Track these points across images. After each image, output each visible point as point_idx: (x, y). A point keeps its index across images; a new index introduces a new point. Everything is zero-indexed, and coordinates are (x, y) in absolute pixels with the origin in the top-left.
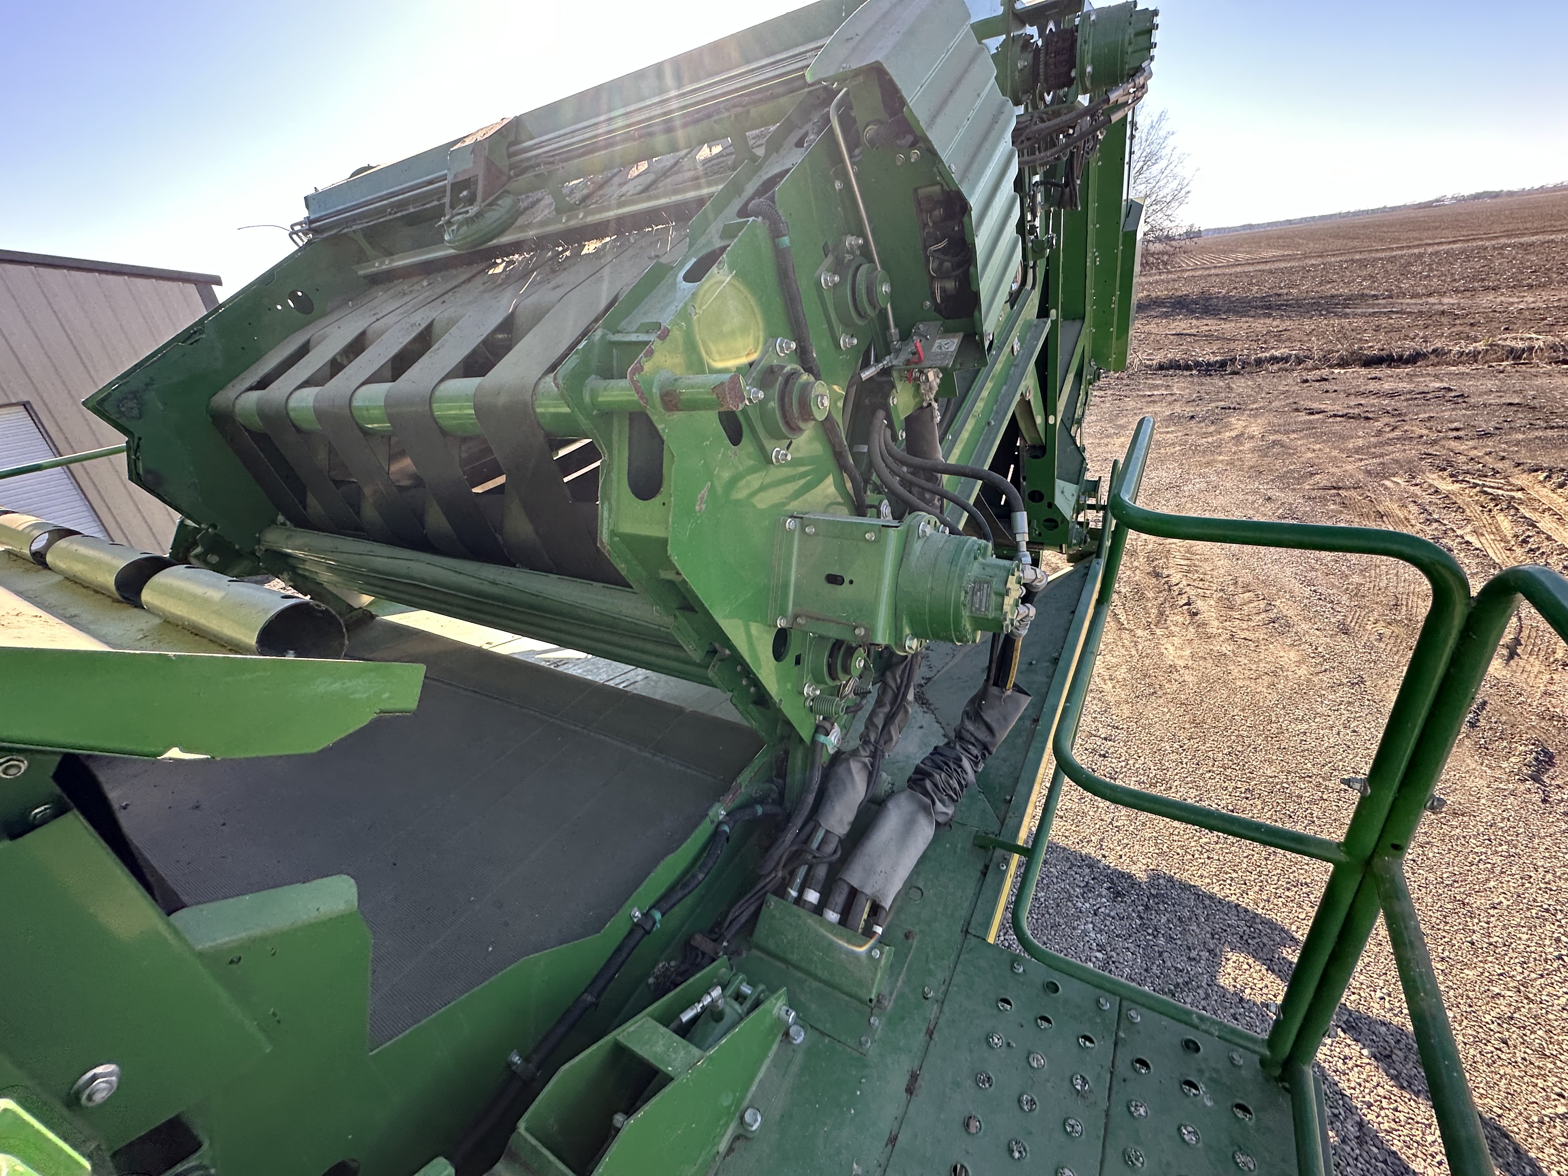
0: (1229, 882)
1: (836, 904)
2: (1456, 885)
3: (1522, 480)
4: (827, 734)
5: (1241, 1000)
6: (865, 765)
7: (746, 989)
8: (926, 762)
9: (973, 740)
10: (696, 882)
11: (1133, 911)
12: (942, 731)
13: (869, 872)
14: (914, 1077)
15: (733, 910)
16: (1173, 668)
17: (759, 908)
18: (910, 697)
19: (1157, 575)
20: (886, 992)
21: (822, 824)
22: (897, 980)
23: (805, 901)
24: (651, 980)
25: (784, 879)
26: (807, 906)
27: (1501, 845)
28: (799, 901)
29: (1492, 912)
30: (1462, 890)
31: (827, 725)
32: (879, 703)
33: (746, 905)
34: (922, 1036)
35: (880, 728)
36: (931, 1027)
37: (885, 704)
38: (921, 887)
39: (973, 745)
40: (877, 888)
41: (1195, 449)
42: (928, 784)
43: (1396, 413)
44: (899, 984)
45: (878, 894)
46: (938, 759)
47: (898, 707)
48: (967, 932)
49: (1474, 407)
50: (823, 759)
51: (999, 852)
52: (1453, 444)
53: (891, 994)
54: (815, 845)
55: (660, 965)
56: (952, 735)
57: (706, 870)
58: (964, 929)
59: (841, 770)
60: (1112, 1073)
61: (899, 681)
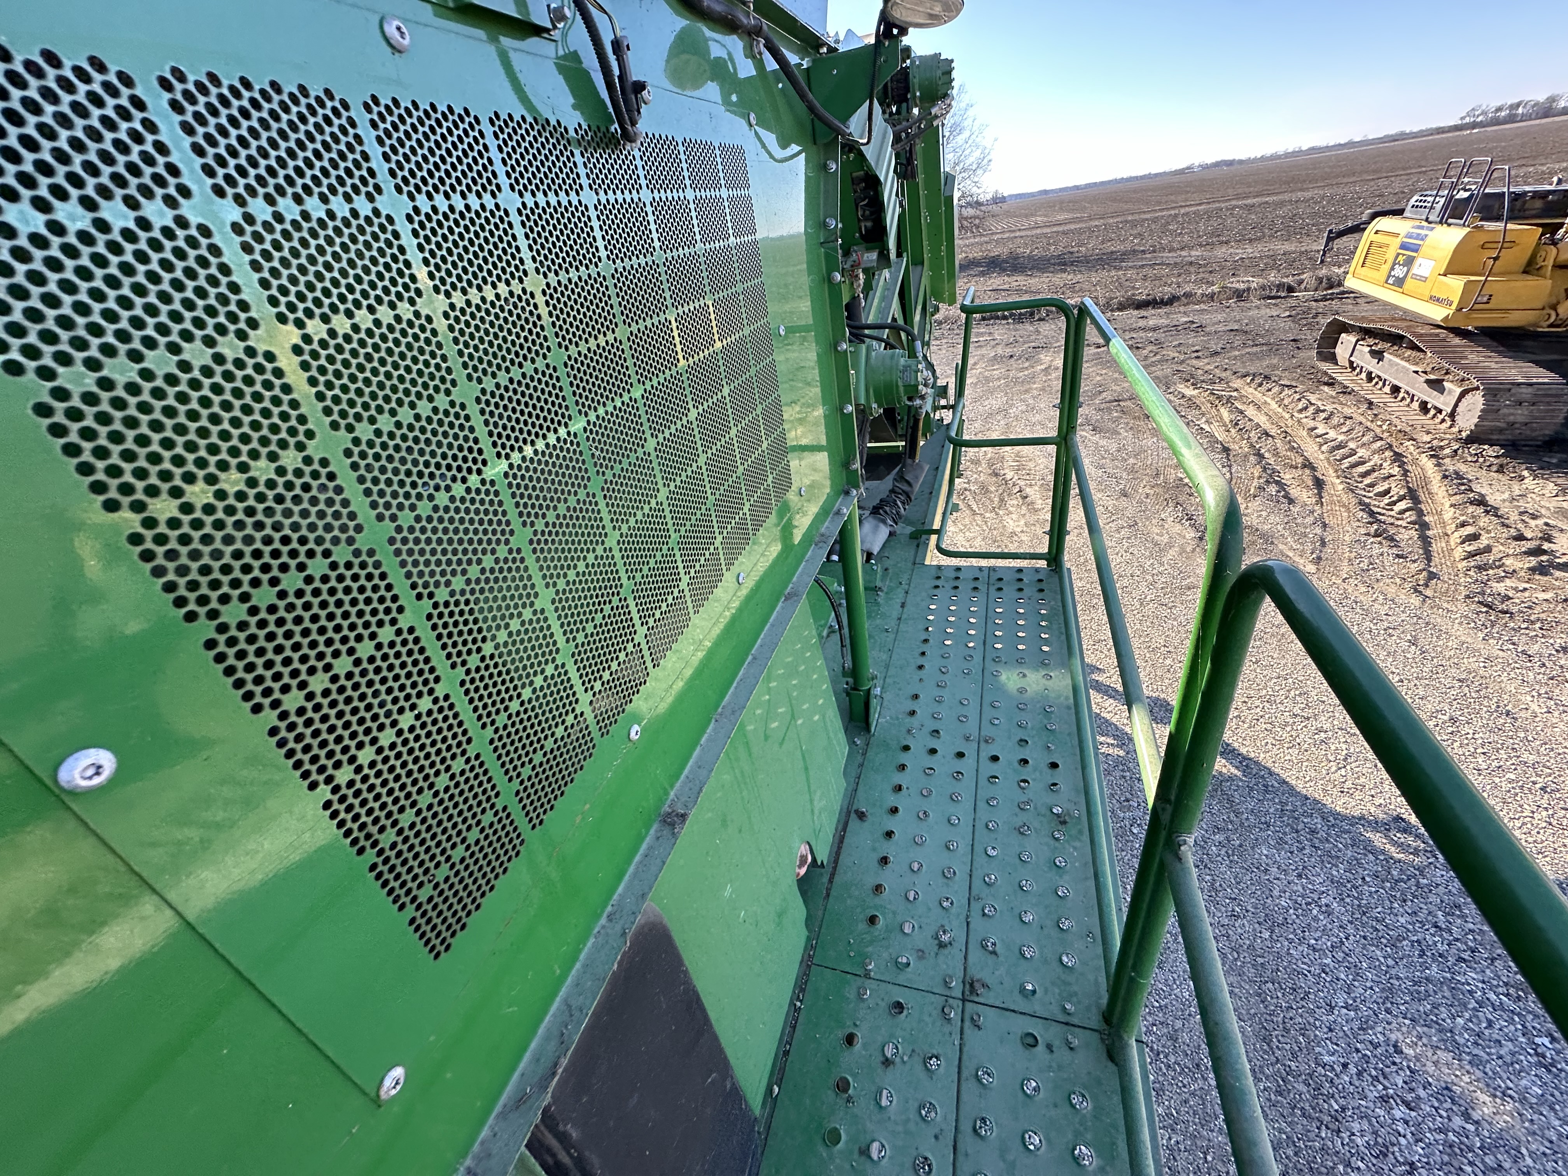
3: (1237, 383)
9: (901, 492)
14: (903, 603)
16: (1013, 533)
19: (996, 475)
34: (903, 594)
36: (906, 591)
38: (887, 556)
39: (901, 494)
41: (1016, 381)
42: (882, 512)
43: (1158, 343)
44: (887, 583)
46: (884, 503)
48: (915, 564)
49: (1209, 334)
51: (924, 534)
52: (1194, 362)
53: (884, 586)
58: (913, 563)
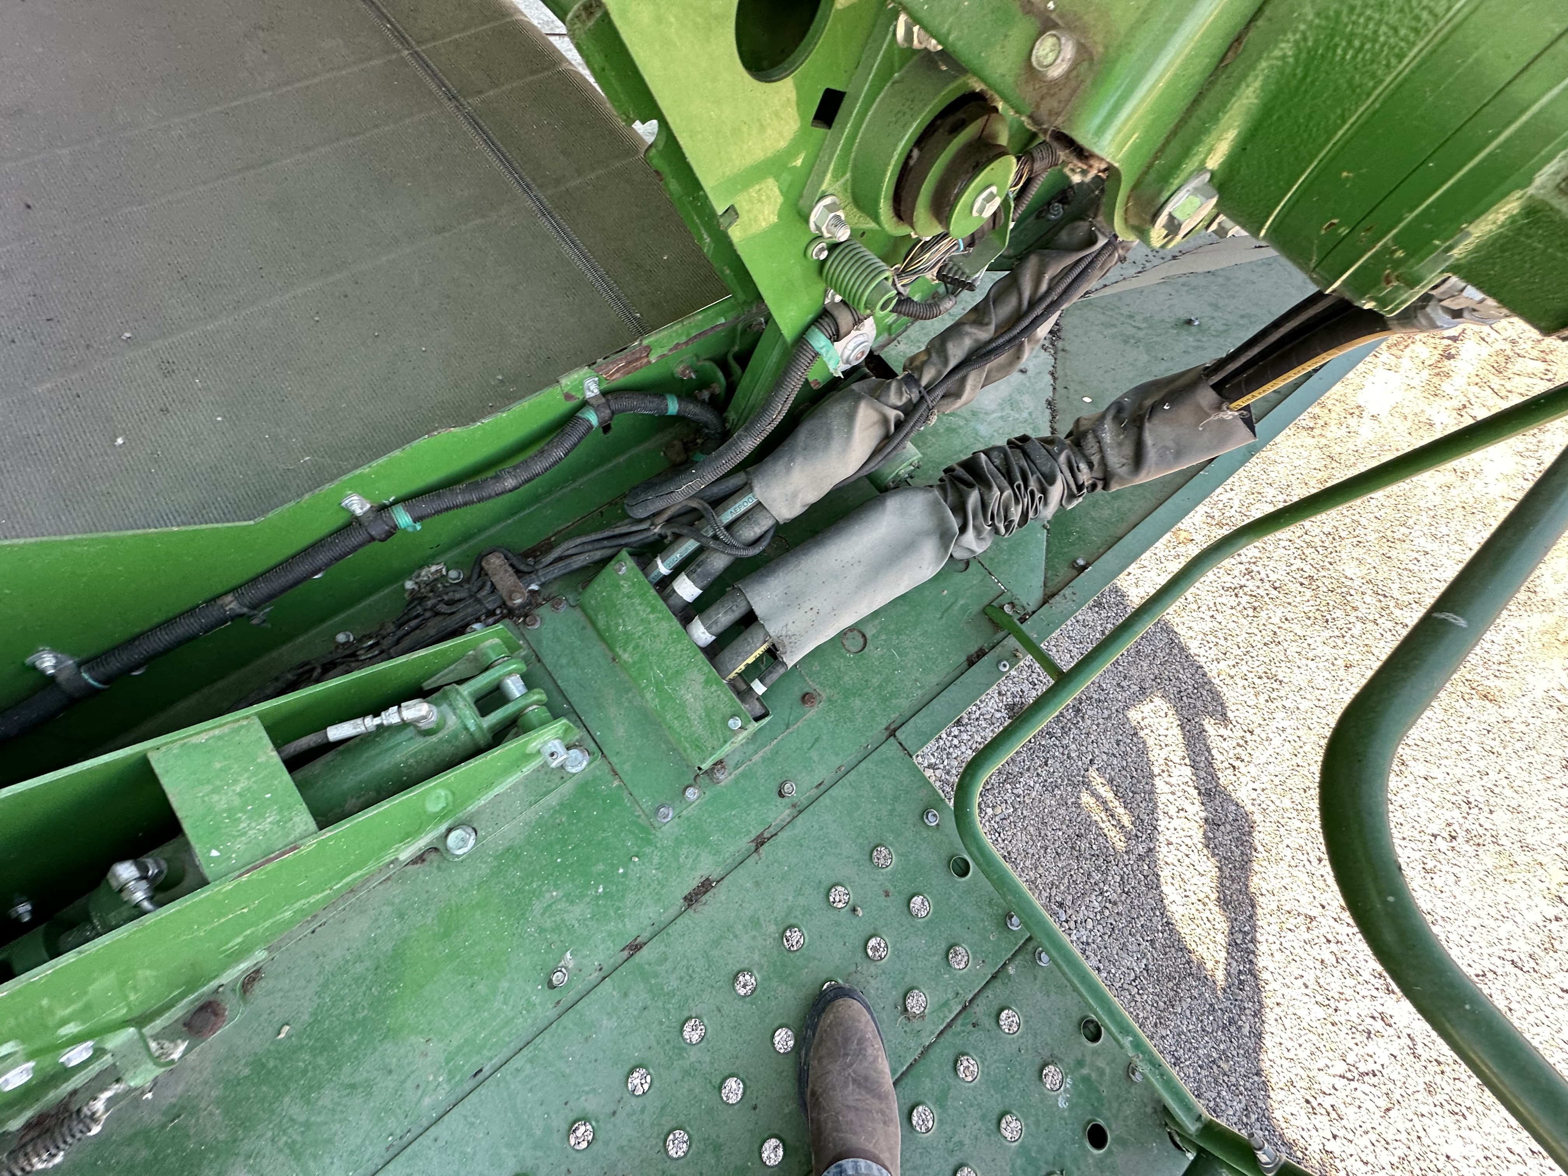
0: (1211, 645)
1: (716, 622)
2: (1415, 747)
4: (836, 337)
5: (1136, 734)
6: (885, 420)
7: (515, 686)
8: (995, 454)
9: (1095, 459)
10: (498, 488)
11: (1101, 625)
12: (1049, 394)
13: (792, 601)
14: (706, 886)
15: (565, 546)
17: (605, 562)
18: (1043, 331)
20: (730, 763)
21: (757, 489)
22: (756, 752)
23: (674, 591)
24: (409, 585)
25: (662, 537)
26: (672, 601)
27: (1494, 739)
28: (664, 585)
29: (1422, 781)
30: (1414, 753)
31: (844, 319)
32: (979, 314)
33: (590, 547)
34: (744, 843)
35: (952, 364)
36: (766, 835)
37: (988, 324)
38: (868, 636)
39: (1091, 465)
40: (792, 629)
42: (973, 498)
44: (756, 758)
45: (786, 642)
46: (1018, 461)
47: (1009, 341)
48: (893, 734)
50: (815, 375)
51: (1012, 642)
53: (736, 767)
54: (727, 517)
55: (434, 568)
56: (1065, 427)
57: (525, 476)
58: (892, 727)
59: (835, 411)
60: (965, 1008)
61: (1044, 287)
